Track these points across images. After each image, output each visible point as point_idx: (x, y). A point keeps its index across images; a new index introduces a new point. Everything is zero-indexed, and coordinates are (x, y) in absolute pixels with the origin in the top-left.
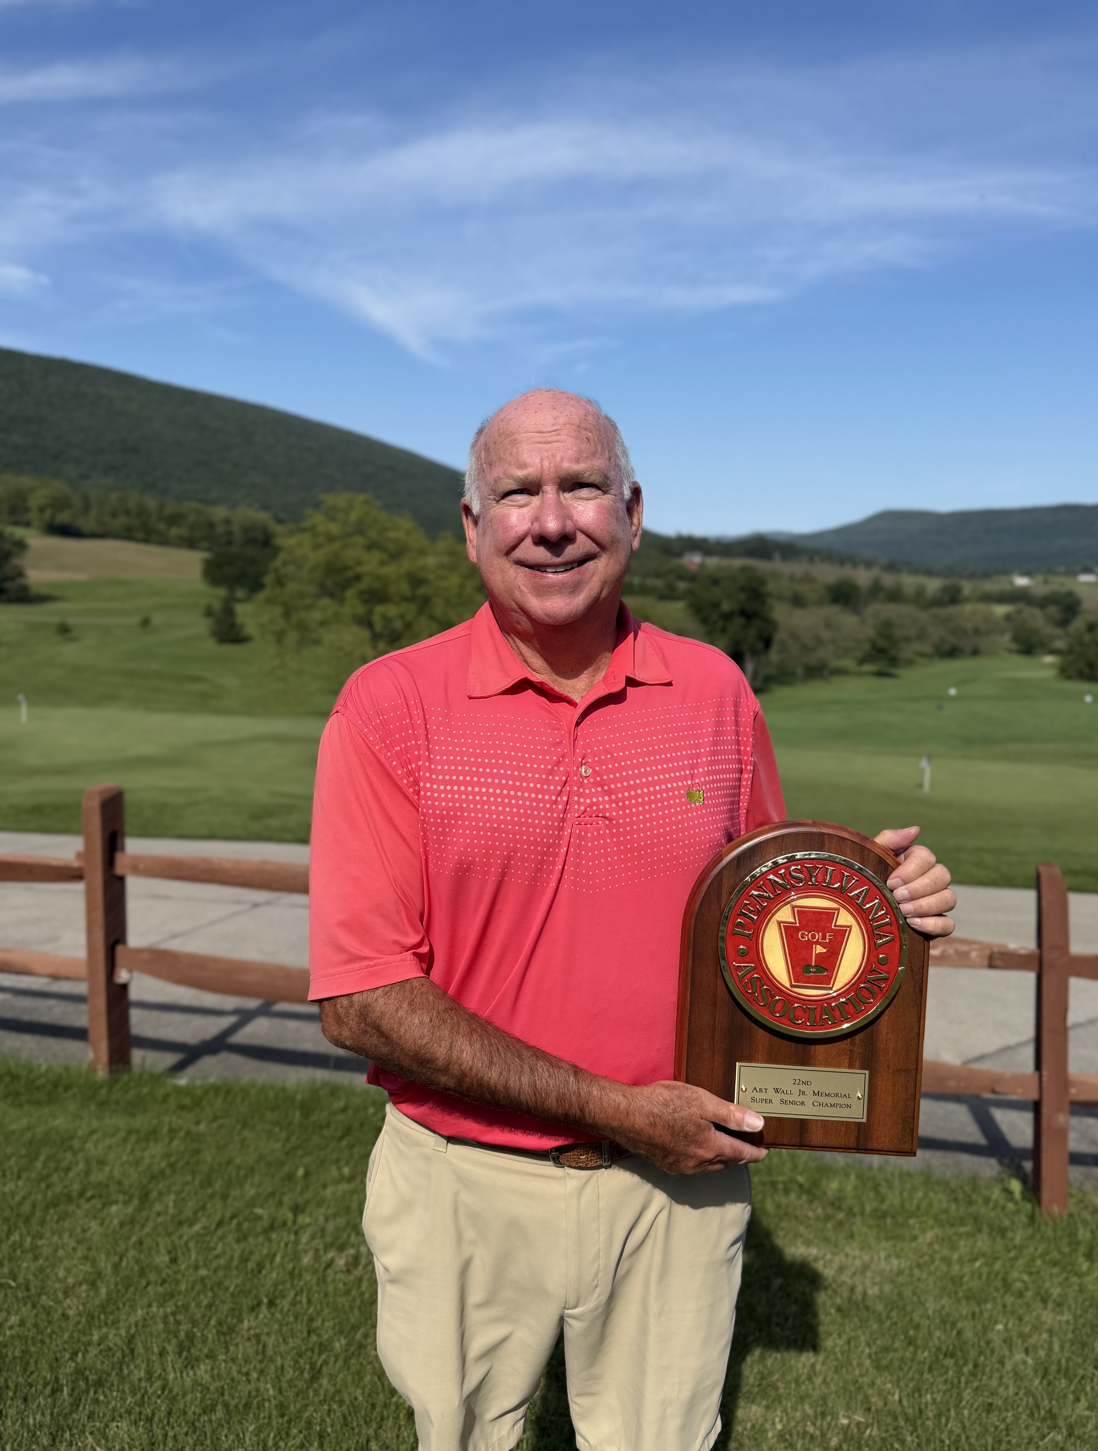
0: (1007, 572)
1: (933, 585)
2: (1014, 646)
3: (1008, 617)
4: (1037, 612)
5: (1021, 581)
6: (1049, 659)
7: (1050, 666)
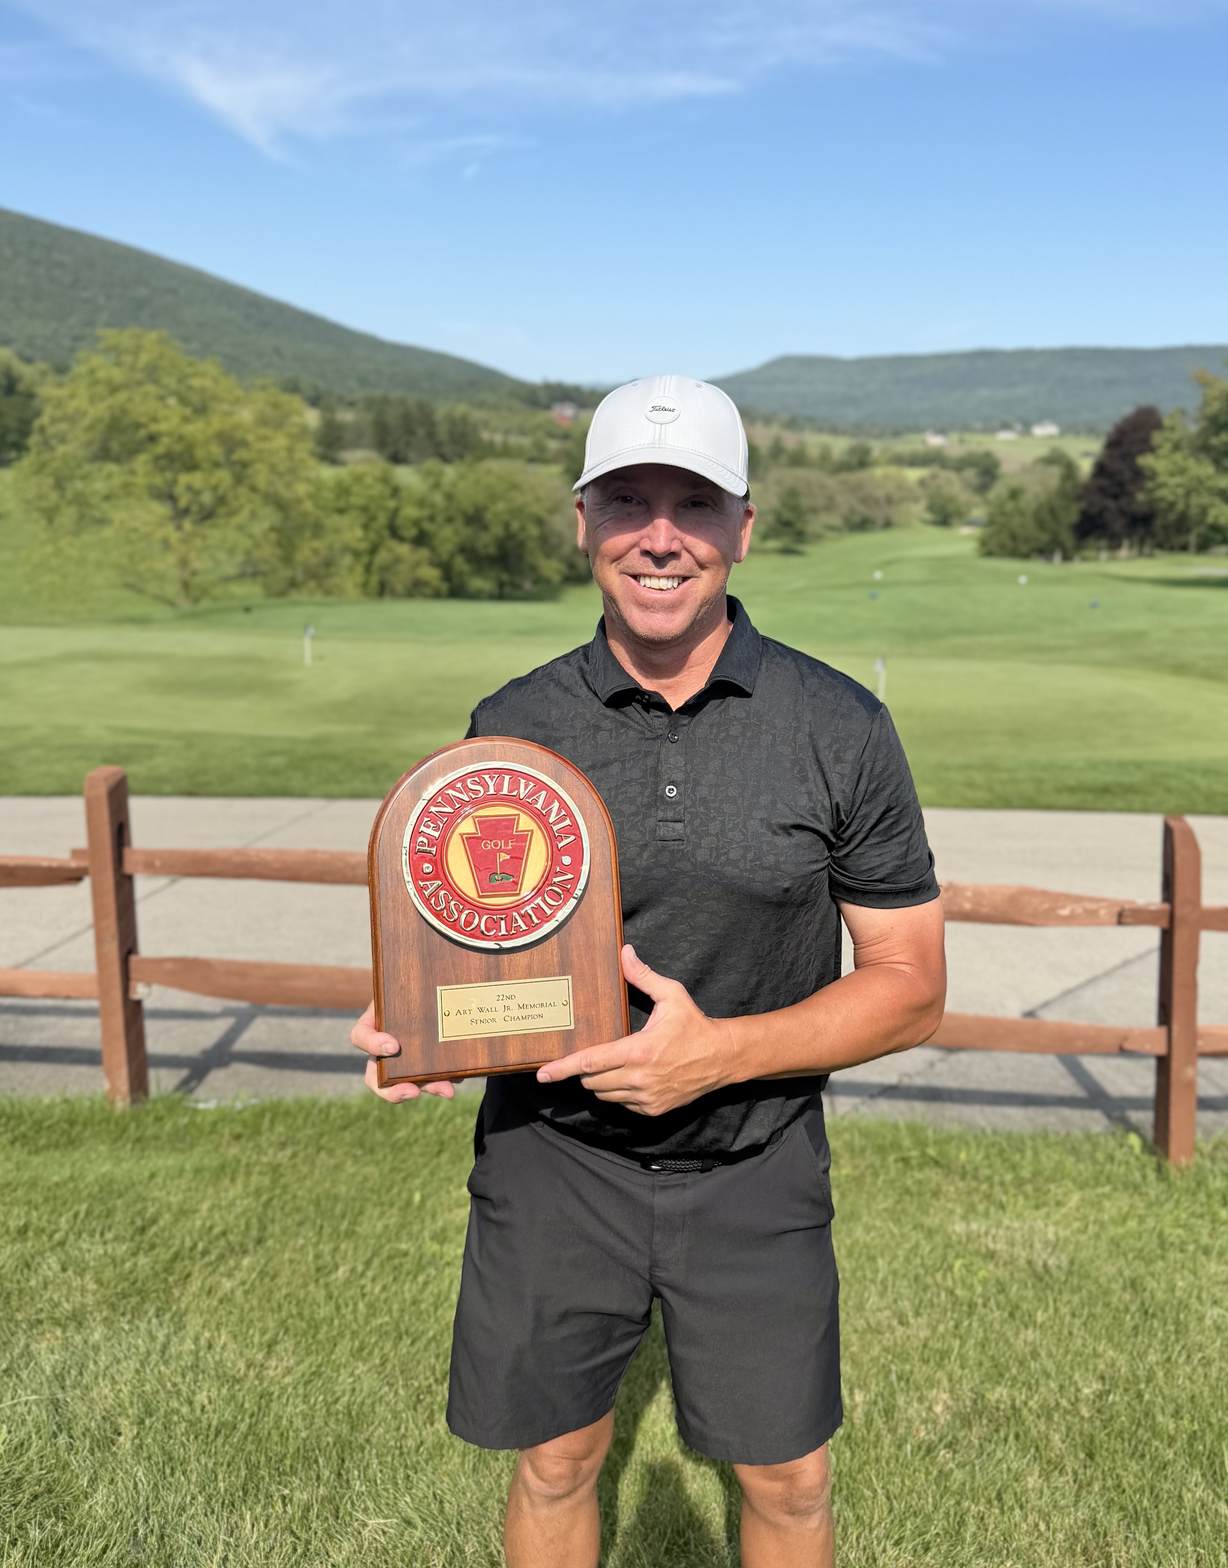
0: (918, 429)
1: (840, 446)
2: (928, 516)
3: (922, 483)
4: (951, 475)
5: (935, 441)
6: (966, 531)
7: (968, 538)
